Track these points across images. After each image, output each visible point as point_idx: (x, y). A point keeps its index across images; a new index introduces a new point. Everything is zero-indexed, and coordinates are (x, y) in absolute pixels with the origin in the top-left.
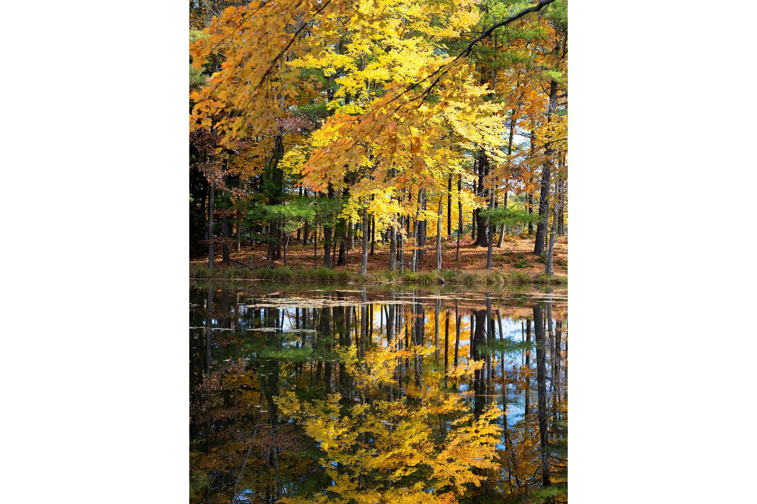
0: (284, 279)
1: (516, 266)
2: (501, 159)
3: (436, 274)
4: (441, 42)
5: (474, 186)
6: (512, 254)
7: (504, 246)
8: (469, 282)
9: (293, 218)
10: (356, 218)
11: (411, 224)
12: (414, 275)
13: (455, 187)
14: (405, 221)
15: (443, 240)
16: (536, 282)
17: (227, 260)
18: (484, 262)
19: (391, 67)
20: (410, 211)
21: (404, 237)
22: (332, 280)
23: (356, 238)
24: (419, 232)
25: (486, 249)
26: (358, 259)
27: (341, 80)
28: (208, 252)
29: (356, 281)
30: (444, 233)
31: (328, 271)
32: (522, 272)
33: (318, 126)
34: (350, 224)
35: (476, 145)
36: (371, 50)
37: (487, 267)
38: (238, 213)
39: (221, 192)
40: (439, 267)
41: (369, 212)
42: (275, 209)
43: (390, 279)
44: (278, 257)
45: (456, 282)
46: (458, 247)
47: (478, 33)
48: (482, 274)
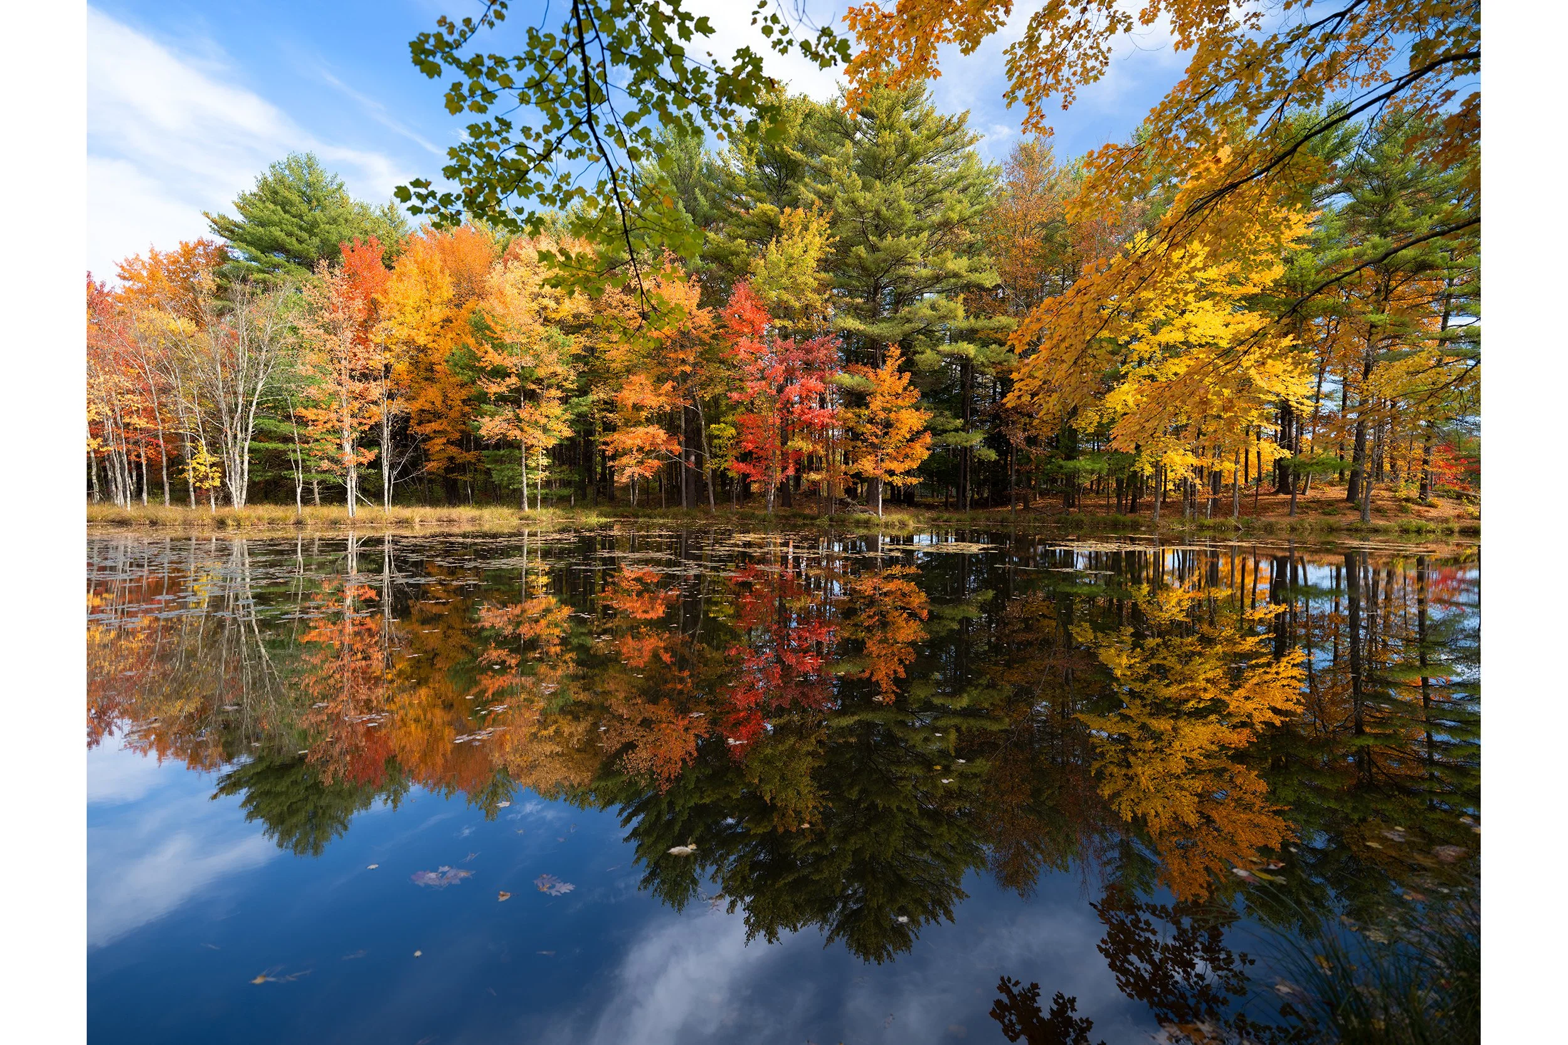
0: (1079, 525)
1: (1325, 514)
2: (1308, 408)
3: (1232, 521)
4: (1239, 300)
5: (1276, 436)
6: (1318, 501)
7: (1309, 493)
8: (1269, 529)
9: (1086, 471)
10: (1149, 470)
11: (1206, 473)
12: (1209, 521)
13: (1253, 437)
14: (1199, 471)
15: (1240, 489)
16: (1349, 530)
17: (1027, 508)
18: (1287, 510)
19: (1185, 329)
20: (1206, 462)
21: (1199, 487)
22: (1125, 526)
23: (1147, 487)
24: (1214, 482)
25: (1290, 496)
26: (1150, 506)
27: (1135, 345)
28: (1010, 501)
29: (1148, 527)
30: (1241, 481)
31: (1120, 517)
32: (1332, 520)
33: (1110, 389)
34: (1142, 476)
35: (1278, 395)
36: (1165, 314)
37: (1290, 514)
38: (1037, 468)
39: (1021, 450)
40: (1236, 514)
41: (1162, 464)
42: (1071, 464)
43: (1184, 525)
44: (1073, 505)
45: (1254, 529)
46: (1257, 495)
47: (1281, 285)
48: (1285, 522)
